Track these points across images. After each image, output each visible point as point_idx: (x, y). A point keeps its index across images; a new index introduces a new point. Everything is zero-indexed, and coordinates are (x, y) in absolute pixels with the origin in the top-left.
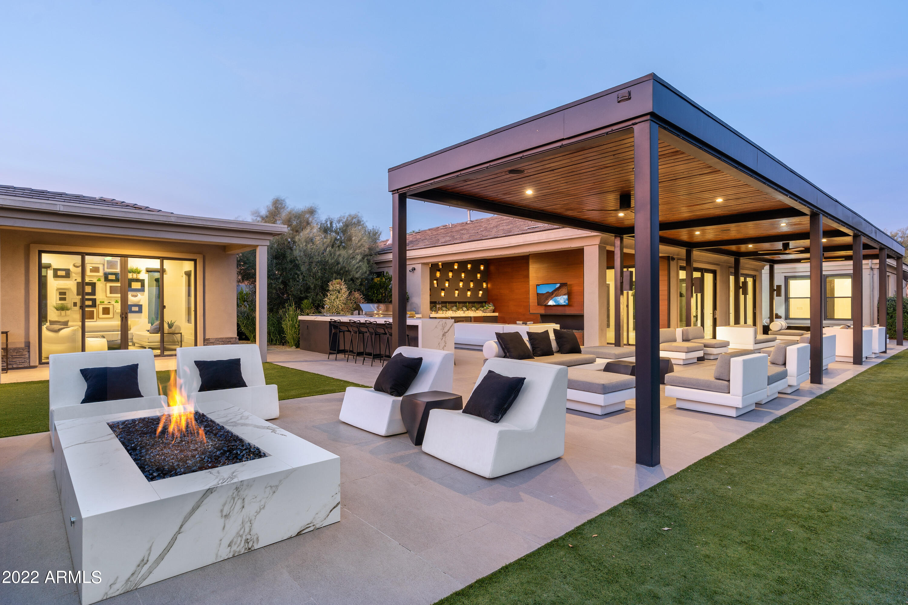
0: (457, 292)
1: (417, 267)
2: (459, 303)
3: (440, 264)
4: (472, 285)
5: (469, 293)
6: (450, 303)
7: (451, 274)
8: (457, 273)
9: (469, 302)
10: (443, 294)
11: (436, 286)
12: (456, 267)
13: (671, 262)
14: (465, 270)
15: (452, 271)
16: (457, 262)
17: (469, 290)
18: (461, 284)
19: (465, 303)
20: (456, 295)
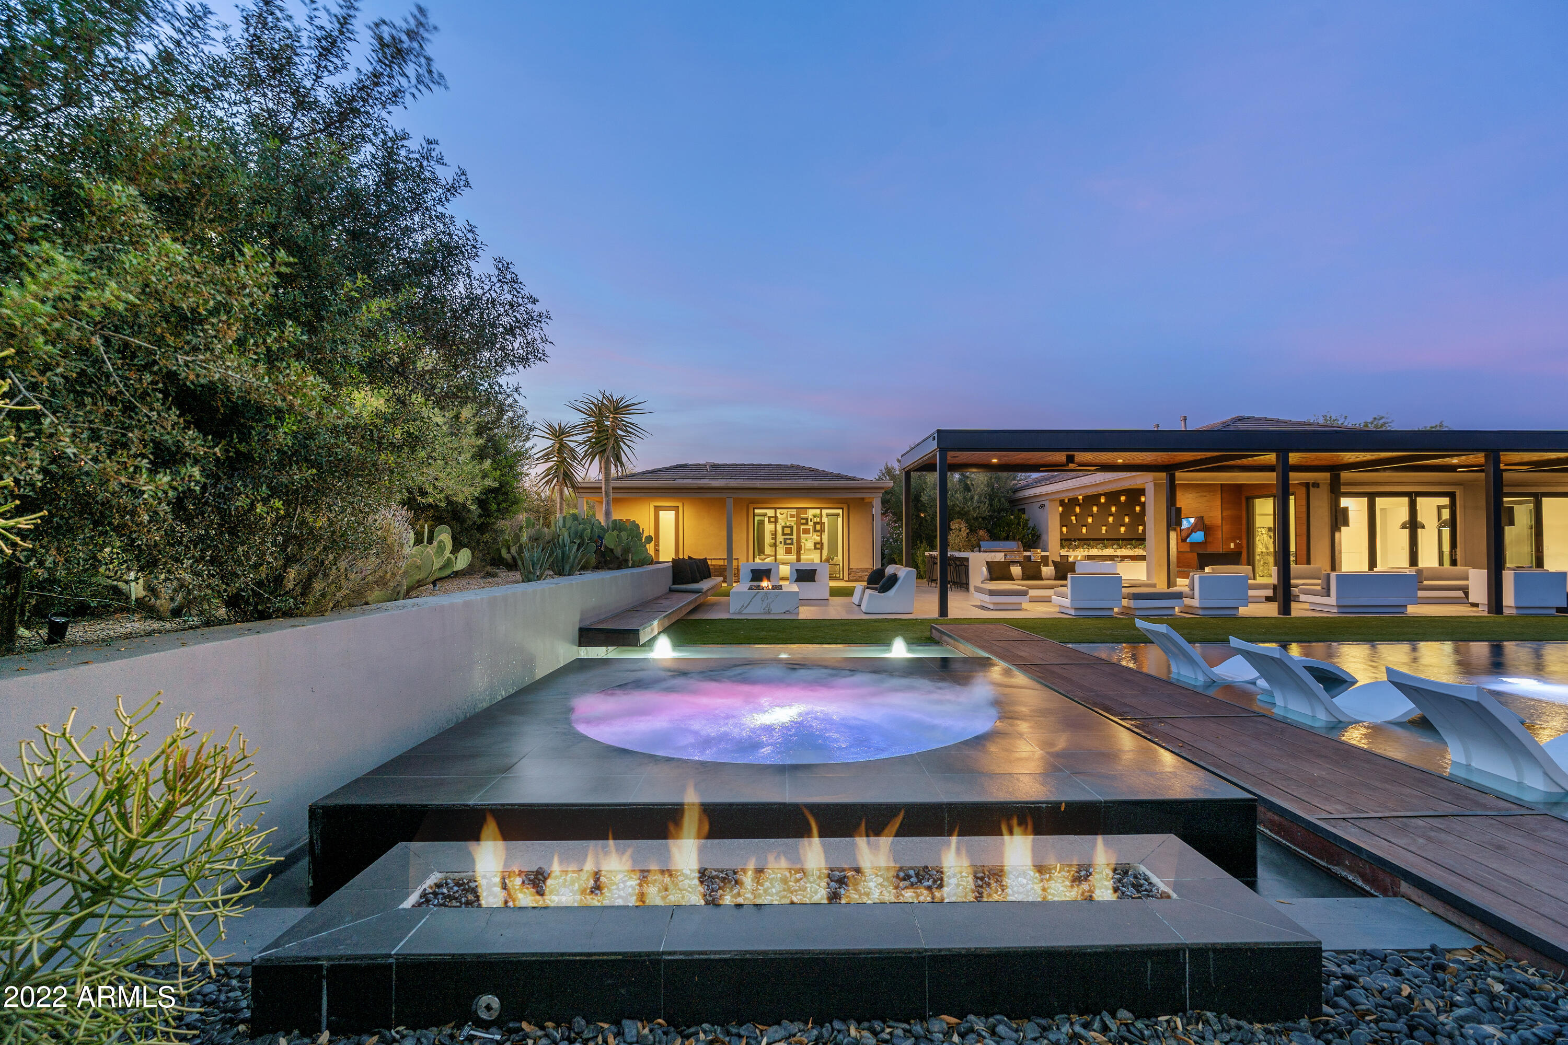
0: (1104, 528)
1: (1046, 503)
2: (1108, 540)
3: (1080, 497)
4: (1127, 520)
5: (1123, 529)
6: (1094, 540)
7: (1095, 509)
8: (1105, 508)
9: (1123, 540)
10: (1084, 530)
11: (1074, 522)
12: (1103, 500)
13: (1311, 488)
14: (1118, 503)
15: (1097, 505)
16: (1104, 494)
17: (1123, 526)
18: (1111, 519)
19: (1118, 540)
20: (1104, 532)
